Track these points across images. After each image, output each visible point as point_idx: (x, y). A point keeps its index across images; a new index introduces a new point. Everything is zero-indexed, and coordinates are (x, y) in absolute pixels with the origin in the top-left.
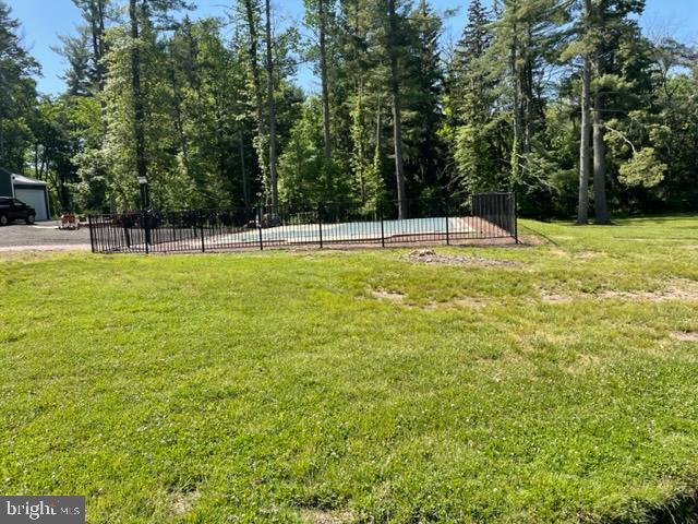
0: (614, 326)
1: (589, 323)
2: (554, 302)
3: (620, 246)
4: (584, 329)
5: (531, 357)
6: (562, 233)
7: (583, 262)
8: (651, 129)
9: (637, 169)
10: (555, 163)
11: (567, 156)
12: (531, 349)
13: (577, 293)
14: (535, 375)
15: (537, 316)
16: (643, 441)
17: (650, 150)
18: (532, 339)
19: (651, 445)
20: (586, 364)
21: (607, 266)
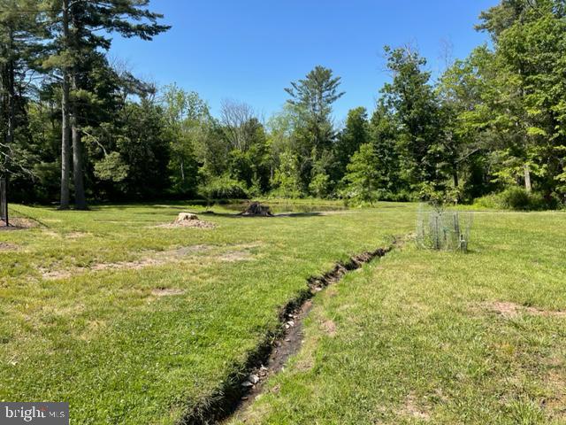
0: (110, 292)
1: (91, 293)
2: (54, 278)
3: (101, 227)
4: (86, 299)
5: (44, 333)
6: (51, 217)
7: (74, 241)
8: (118, 138)
9: (108, 167)
10: (38, 156)
11: (48, 151)
12: (41, 325)
13: (73, 268)
14: (51, 349)
15: (42, 293)
16: (153, 382)
17: (117, 154)
18: (41, 315)
19: (158, 383)
20: (96, 329)
21: (95, 244)
